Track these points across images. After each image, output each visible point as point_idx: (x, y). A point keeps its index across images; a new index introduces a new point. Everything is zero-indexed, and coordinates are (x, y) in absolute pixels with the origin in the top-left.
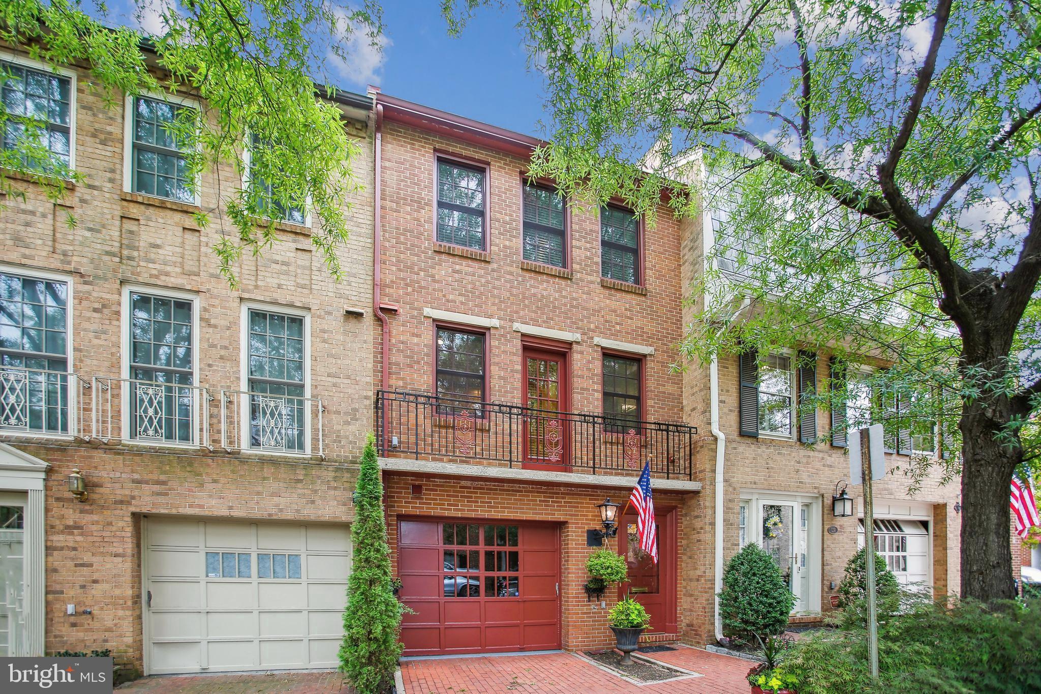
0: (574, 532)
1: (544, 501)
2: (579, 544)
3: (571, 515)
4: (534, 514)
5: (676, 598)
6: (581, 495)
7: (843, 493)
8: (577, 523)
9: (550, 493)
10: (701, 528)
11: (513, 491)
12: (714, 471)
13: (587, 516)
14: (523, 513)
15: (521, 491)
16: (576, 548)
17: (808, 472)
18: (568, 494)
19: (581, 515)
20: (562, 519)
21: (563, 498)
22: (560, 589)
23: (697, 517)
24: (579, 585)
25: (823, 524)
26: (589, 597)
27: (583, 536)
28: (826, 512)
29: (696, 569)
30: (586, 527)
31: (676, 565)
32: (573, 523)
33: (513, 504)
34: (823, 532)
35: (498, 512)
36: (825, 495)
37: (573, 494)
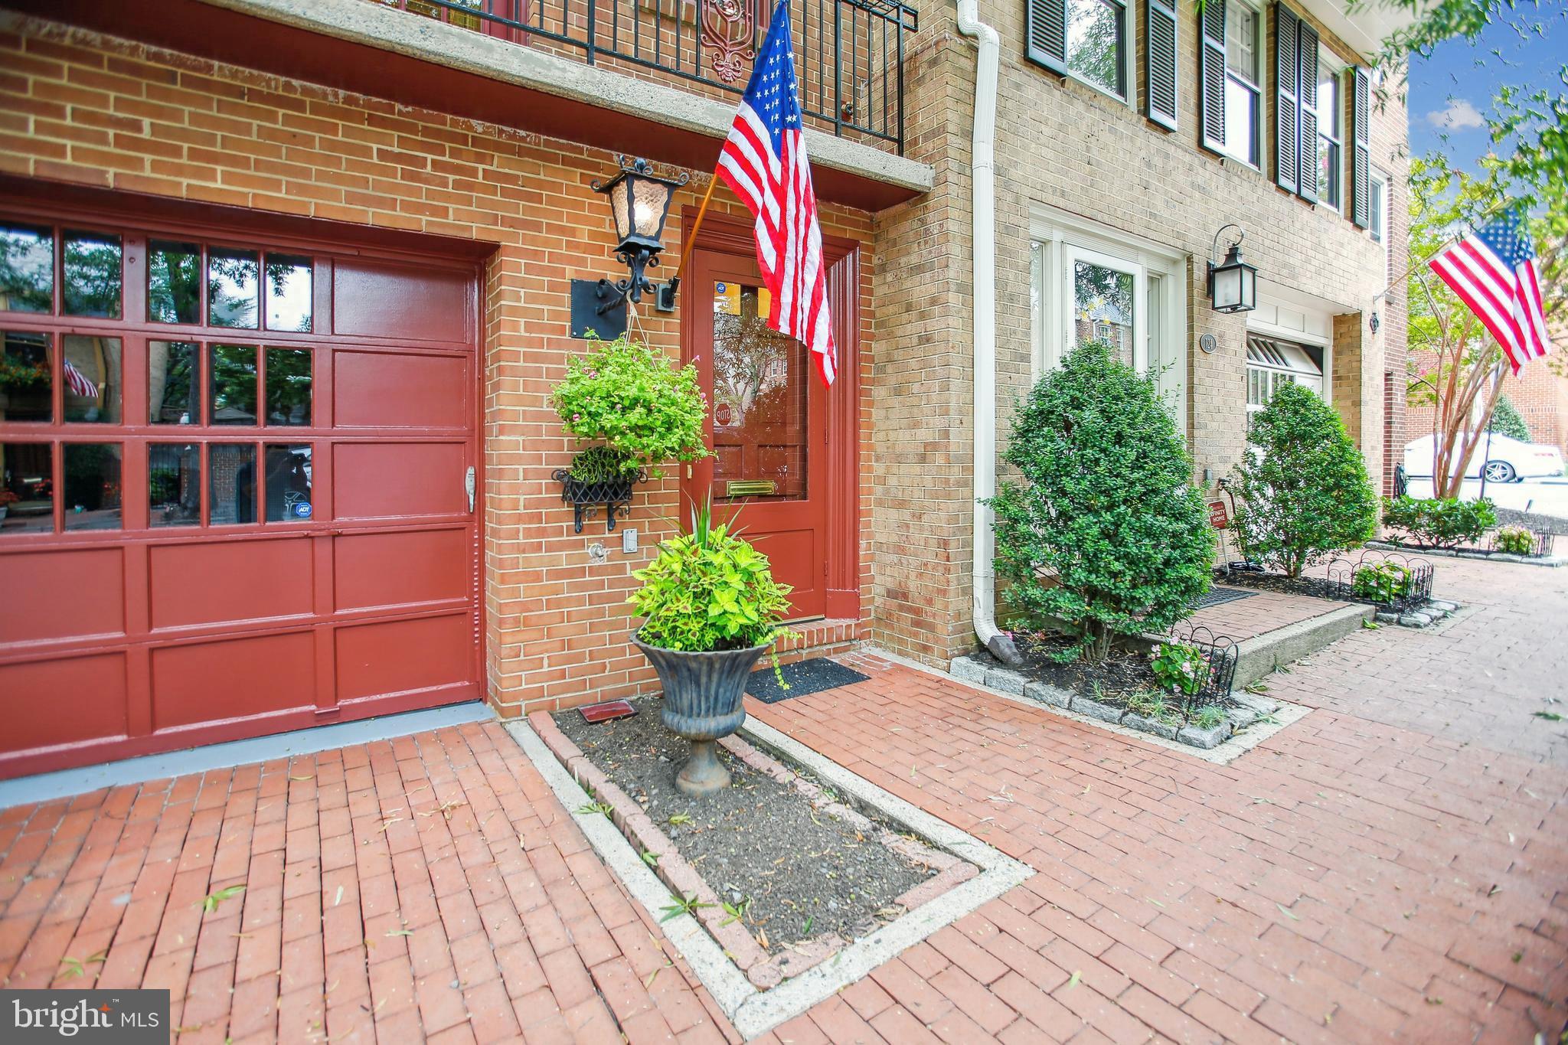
0: (524, 283)
1: (399, 158)
2: (542, 328)
3: (513, 223)
4: (351, 198)
5: (856, 513)
6: (553, 159)
7: (1233, 253)
8: (537, 255)
9: (426, 131)
10: (934, 301)
11: (254, 95)
12: (969, 135)
13: (572, 232)
14: (302, 190)
15: (299, 106)
16: (530, 343)
17: (1166, 192)
18: (498, 147)
19: (551, 228)
20: (476, 232)
21: (480, 158)
22: (480, 488)
23: (919, 269)
24: (539, 474)
25: (1191, 328)
26: (578, 515)
27: (558, 302)
28: (1197, 299)
29: (916, 425)
30: (570, 272)
31: (856, 412)
32: (518, 253)
33: (255, 148)
34: (1191, 346)
35: (180, 170)
36: (1195, 258)
37: (522, 152)
